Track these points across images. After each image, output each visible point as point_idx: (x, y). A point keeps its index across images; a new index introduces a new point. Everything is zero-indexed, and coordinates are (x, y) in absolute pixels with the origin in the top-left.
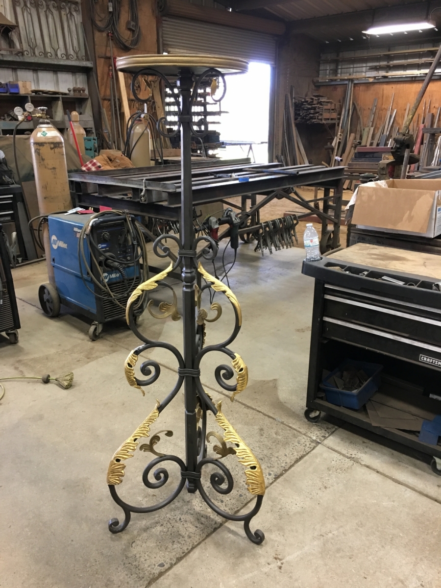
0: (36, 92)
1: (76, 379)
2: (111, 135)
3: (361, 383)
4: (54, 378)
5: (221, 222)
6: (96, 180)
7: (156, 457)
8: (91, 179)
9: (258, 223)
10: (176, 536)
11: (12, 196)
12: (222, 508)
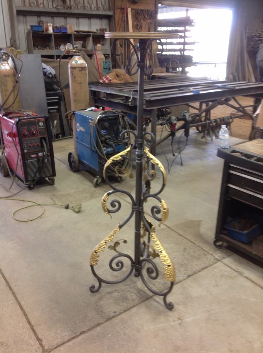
0: (77, 32)
1: (83, 208)
2: (121, 59)
3: (251, 227)
4: (71, 206)
5: (179, 120)
6: (105, 90)
7: (118, 254)
8: (102, 90)
9: (209, 119)
10: (125, 299)
11: (58, 97)
12: (154, 288)
